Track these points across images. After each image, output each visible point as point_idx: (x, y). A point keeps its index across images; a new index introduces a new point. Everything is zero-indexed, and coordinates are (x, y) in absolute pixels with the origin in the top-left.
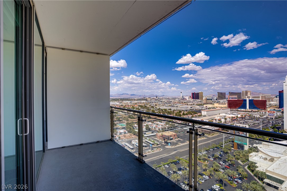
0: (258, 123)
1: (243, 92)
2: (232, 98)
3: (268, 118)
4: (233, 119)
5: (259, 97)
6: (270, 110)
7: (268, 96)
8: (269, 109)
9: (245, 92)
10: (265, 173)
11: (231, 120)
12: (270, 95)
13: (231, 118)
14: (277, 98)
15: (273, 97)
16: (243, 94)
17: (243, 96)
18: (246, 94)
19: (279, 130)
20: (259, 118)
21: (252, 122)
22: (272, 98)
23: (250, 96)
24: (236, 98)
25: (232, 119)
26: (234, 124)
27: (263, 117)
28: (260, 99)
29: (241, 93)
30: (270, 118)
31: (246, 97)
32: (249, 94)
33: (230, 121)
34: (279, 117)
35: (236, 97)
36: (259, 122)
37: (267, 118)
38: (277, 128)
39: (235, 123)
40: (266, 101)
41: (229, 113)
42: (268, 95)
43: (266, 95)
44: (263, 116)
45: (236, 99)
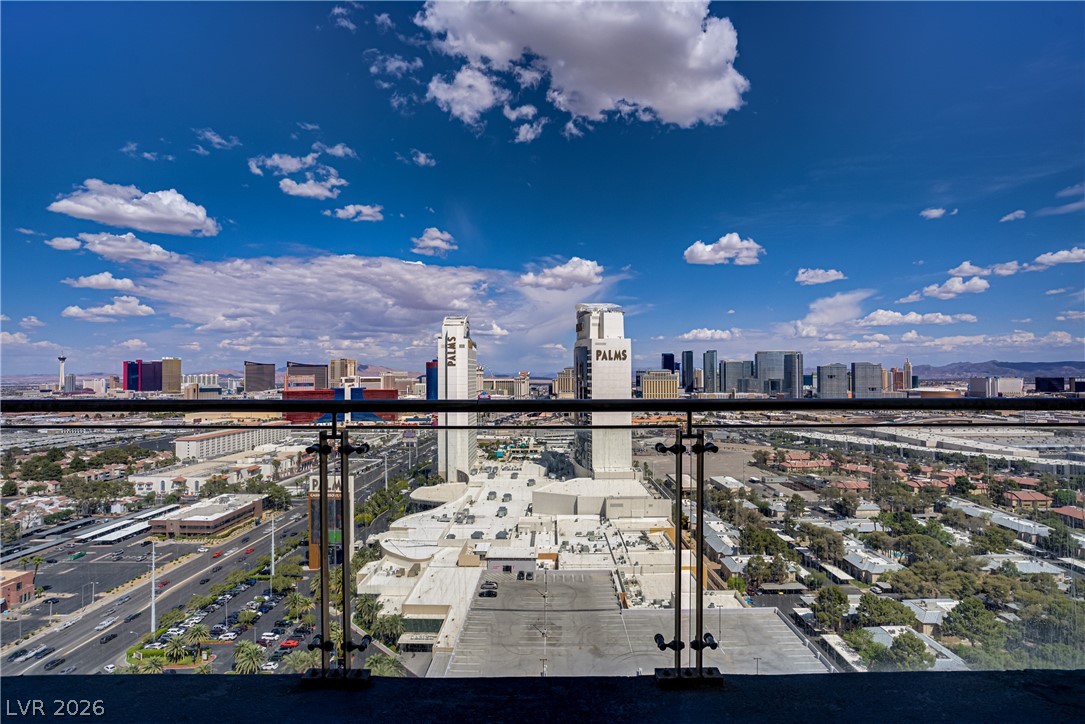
0: (377, 465)
1: (333, 363)
2: (298, 385)
3: (403, 443)
4: (303, 460)
5: (379, 380)
6: (407, 420)
7: (401, 377)
8: (404, 418)
9: (338, 362)
10: (400, 616)
11: (295, 466)
12: (405, 373)
13: (296, 459)
14: (421, 382)
15: (413, 380)
16: (333, 369)
17: (333, 377)
18: (344, 372)
19: (427, 478)
20: (380, 447)
21: (362, 465)
22: (410, 383)
23: (353, 377)
24: (311, 385)
25: (299, 462)
26: (307, 478)
27: (390, 444)
28: (382, 388)
29: (327, 366)
30: (408, 445)
31: (343, 379)
32: (351, 369)
33: (291, 469)
34: (427, 440)
35: (311, 379)
36: (381, 460)
37: (399, 445)
38: (423, 472)
39: (311, 474)
40: (396, 391)
41: (288, 438)
42: (400, 374)
43: (395, 373)
44: (389, 441)
45: (312, 389)
